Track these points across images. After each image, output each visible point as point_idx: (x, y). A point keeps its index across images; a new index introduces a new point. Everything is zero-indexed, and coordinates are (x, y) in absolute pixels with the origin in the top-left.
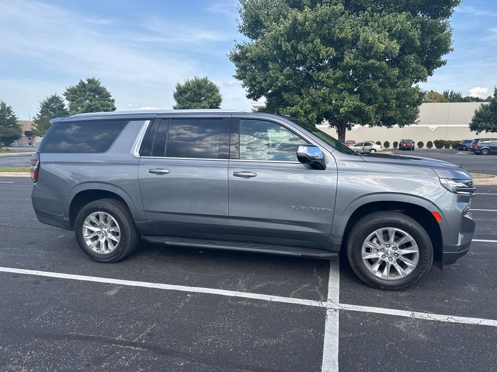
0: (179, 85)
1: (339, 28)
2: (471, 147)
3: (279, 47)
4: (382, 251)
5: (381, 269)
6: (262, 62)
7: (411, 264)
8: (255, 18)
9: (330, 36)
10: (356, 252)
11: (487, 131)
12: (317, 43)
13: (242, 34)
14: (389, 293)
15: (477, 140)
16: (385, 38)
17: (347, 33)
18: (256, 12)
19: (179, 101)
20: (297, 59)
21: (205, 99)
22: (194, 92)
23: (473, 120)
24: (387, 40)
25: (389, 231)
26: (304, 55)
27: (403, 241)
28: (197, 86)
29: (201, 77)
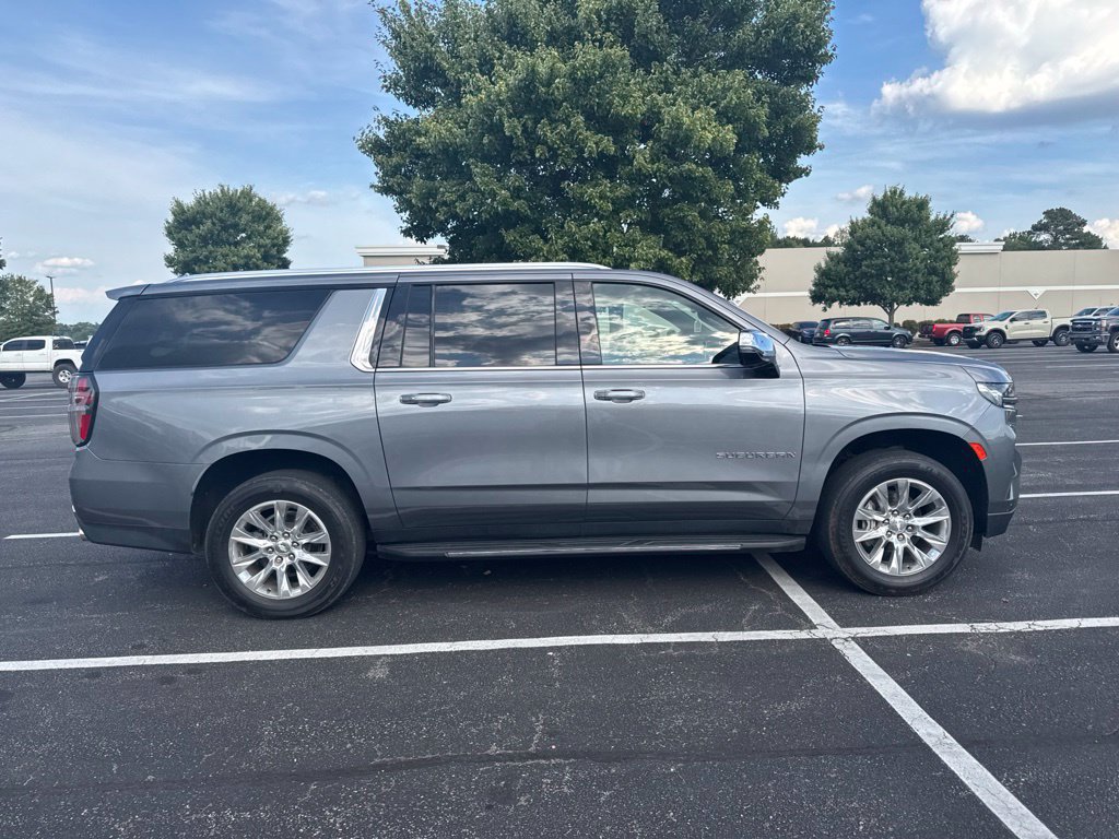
0: (179, 204)
1: (618, 95)
2: (818, 335)
3: (496, 129)
4: (887, 524)
5: (887, 558)
6: (449, 160)
7: (939, 543)
8: (425, 61)
9: (600, 111)
10: (843, 531)
11: (841, 303)
12: (578, 123)
13: (390, 95)
14: (908, 600)
15: (827, 322)
16: (710, 120)
17: (636, 107)
18: (427, 48)
19: (180, 244)
20: (537, 155)
21: (249, 237)
22: (221, 220)
23: (815, 285)
24: (714, 124)
25: (899, 485)
26: (550, 149)
27: (922, 501)
28: (227, 206)
29: (236, 186)
